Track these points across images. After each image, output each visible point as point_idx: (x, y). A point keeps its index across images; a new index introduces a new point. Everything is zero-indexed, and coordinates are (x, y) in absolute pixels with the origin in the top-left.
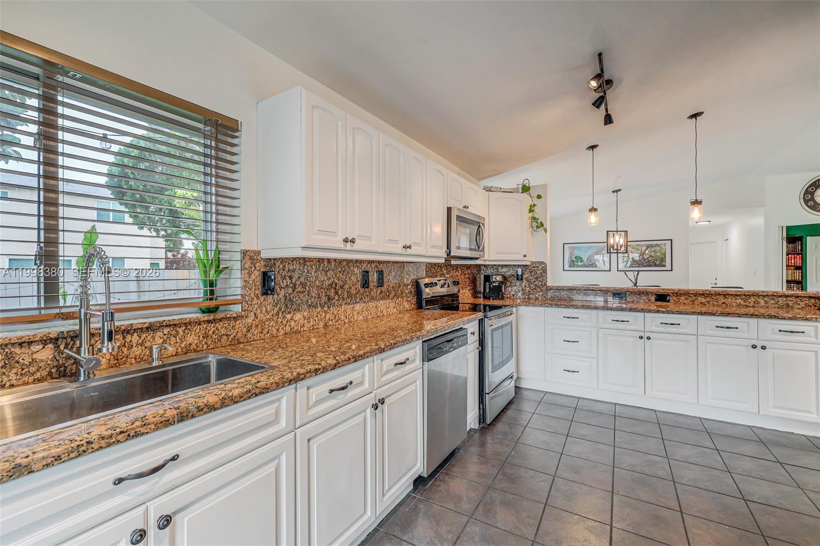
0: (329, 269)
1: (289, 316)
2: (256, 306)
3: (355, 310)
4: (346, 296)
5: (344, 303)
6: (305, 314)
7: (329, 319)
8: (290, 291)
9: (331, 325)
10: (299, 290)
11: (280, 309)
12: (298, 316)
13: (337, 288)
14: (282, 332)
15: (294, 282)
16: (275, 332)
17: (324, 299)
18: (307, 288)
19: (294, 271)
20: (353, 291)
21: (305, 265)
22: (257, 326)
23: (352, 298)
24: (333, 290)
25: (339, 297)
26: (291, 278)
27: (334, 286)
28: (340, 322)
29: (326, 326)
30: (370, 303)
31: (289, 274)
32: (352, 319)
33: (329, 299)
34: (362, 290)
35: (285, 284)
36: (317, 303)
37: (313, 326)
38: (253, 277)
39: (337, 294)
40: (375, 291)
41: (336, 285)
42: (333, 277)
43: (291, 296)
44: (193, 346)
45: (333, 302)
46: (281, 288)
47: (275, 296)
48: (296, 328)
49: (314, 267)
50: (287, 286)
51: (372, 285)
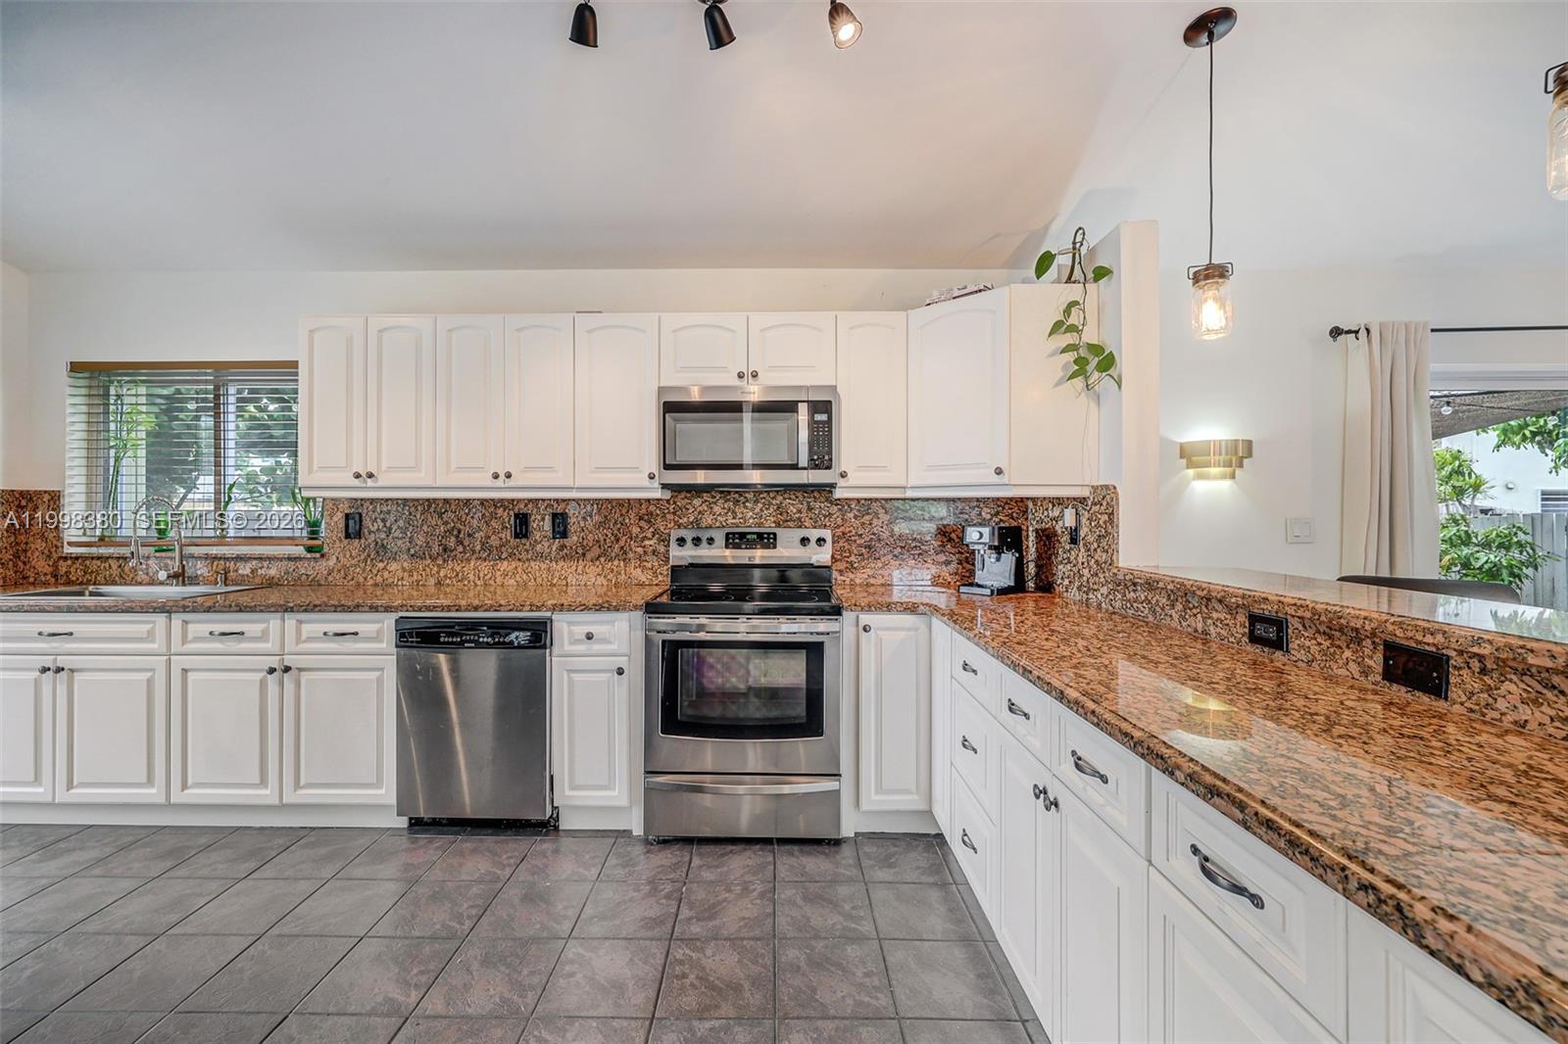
0: (446, 511)
1: (381, 565)
2: (339, 549)
3: (499, 570)
4: (478, 548)
5: (474, 557)
6: (405, 565)
7: (446, 576)
8: (383, 536)
9: (448, 585)
10: (396, 535)
11: (369, 556)
12: (394, 566)
13: (461, 536)
14: (371, 582)
15: (388, 525)
16: (361, 580)
17: (436, 549)
18: (408, 533)
19: (389, 512)
20: (494, 541)
21: (404, 506)
22: (340, 571)
23: (492, 552)
24: (453, 539)
25: (465, 547)
26: (384, 520)
27: (455, 533)
28: (466, 583)
29: (439, 583)
30: (532, 564)
31: (382, 516)
32: (492, 582)
33: (445, 550)
34: (514, 542)
35: (376, 527)
36: (424, 554)
37: (418, 581)
38: (335, 519)
39: (462, 543)
40: (546, 544)
41: (459, 532)
42: (453, 520)
43: (385, 542)
45: (454, 553)
46: (370, 532)
47: (363, 541)
48: (390, 581)
49: (419, 508)
50: (378, 530)
51: (537, 535)
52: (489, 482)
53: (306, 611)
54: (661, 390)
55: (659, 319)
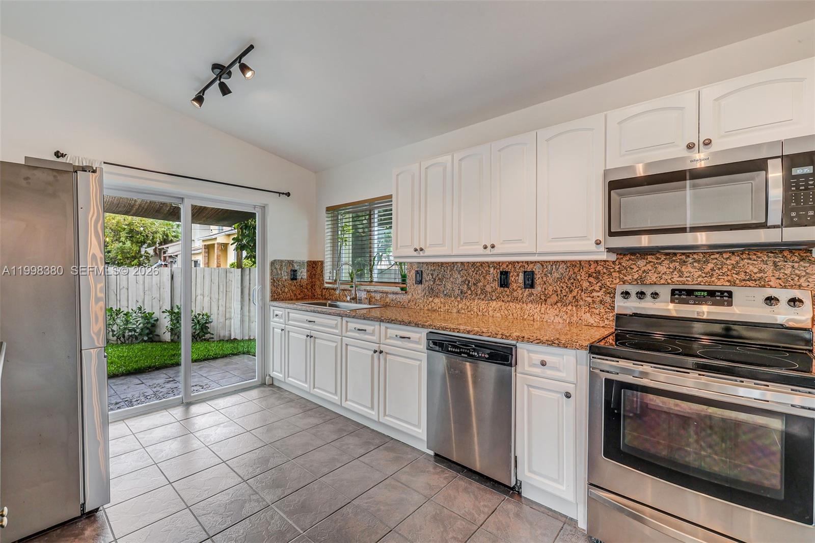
0: (462, 269)
1: (431, 299)
2: (413, 290)
3: (491, 307)
4: (479, 292)
5: (477, 298)
6: (442, 300)
7: (462, 308)
8: (432, 283)
9: (463, 313)
10: (438, 283)
11: (425, 293)
12: (436, 300)
13: (470, 284)
14: (426, 308)
15: (434, 277)
16: (422, 307)
17: (457, 292)
18: (443, 282)
19: (434, 270)
20: (488, 289)
21: (442, 266)
22: (413, 301)
23: (485, 295)
24: (466, 286)
25: (472, 292)
26: (432, 275)
27: (467, 282)
28: (472, 313)
29: (458, 312)
30: (511, 304)
31: (431, 272)
32: (487, 314)
33: (461, 292)
34: (500, 289)
35: (429, 278)
36: (451, 294)
37: (448, 310)
38: (411, 273)
39: (470, 289)
40: (520, 292)
41: (469, 282)
42: (465, 275)
43: (433, 287)
44: (388, 303)
45: (466, 295)
46: (426, 281)
47: (423, 285)
48: (435, 308)
49: (449, 268)
50: (430, 280)
51: (514, 286)
52: (481, 251)
53: (388, 322)
54: (606, 173)
55: (606, 116)
